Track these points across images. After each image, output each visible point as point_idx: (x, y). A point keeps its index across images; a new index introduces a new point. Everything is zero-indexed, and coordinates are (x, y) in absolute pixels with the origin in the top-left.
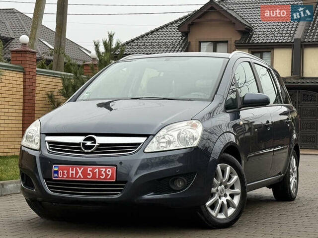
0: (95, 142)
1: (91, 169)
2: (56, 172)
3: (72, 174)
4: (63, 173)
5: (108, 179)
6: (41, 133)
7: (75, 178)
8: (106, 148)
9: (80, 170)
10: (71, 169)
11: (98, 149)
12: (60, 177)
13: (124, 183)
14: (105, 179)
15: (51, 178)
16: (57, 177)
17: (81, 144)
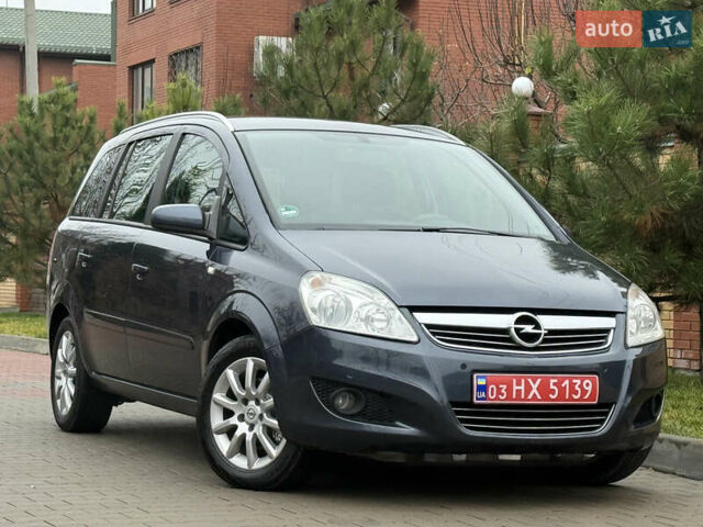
0: (538, 326)
1: (556, 381)
2: (482, 388)
3: (519, 391)
4: (499, 390)
5: (586, 400)
6: (399, 307)
7: (526, 399)
8: (559, 338)
9: (534, 383)
10: (515, 381)
11: (545, 341)
12: (492, 397)
13: (609, 406)
14: (581, 399)
15: (468, 400)
16: (482, 399)
17: (513, 331)
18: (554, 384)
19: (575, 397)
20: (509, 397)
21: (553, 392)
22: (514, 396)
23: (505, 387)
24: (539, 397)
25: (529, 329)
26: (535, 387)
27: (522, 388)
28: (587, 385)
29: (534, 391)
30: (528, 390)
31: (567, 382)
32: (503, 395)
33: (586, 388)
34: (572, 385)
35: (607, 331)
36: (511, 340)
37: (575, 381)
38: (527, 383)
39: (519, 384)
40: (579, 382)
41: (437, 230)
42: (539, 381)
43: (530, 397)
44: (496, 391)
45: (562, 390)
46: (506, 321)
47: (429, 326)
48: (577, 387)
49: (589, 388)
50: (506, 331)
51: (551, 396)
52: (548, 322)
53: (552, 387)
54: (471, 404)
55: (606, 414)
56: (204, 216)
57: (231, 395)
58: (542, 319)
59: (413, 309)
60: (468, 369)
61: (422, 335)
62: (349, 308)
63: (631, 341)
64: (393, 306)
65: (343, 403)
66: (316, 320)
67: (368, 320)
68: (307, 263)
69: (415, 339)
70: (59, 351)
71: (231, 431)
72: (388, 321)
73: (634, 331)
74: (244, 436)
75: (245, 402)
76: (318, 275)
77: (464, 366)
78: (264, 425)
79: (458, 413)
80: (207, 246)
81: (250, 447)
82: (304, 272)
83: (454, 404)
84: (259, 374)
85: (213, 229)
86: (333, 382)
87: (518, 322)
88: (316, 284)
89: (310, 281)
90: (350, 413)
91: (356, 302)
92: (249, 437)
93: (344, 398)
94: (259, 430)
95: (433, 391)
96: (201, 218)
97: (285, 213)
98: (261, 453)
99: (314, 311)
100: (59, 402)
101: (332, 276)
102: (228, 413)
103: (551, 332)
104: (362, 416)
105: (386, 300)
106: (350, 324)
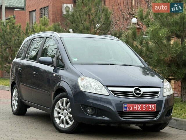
0: (140, 91)
1: (145, 105)
2: (126, 108)
4: (130, 108)
5: (153, 110)
6: (104, 86)
7: (137, 110)
8: (146, 94)
9: (139, 106)
10: (134, 105)
11: (142, 95)
12: (128, 110)
13: (159, 112)
14: (151, 110)
15: (122, 110)
16: (126, 110)
17: (134, 92)
18: (144, 106)
19: (150, 110)
20: (133, 110)
21: (144, 108)
22: (134, 110)
23: (132, 107)
24: (141, 110)
25: (138, 92)
26: (139, 107)
27: (136, 107)
28: (153, 106)
29: (139, 108)
30: (138, 108)
31: (148, 106)
32: (131, 109)
33: (153, 107)
34: (149, 107)
35: (158, 92)
36: (133, 95)
37: (150, 105)
38: (137, 106)
39: (135, 106)
40: (151, 106)
41: (114, 65)
42: (141, 105)
43: (138, 110)
44: (129, 108)
45: (146, 108)
46: (132, 90)
47: (112, 91)
48: (150, 107)
49: (154, 107)
50: (132, 92)
51: (144, 110)
52: (143, 90)
53: (144, 107)
54: (123, 112)
55: (158, 114)
56: (52, 60)
57: (60, 108)
58: (141, 89)
59: (108, 86)
60: (122, 102)
61: (110, 93)
62: (91, 86)
63: (165, 95)
64: (103, 86)
65: (89, 111)
66: (82, 89)
67: (96, 89)
68: (80, 74)
69: (108, 94)
70: (13, 94)
71: (60, 118)
72: (101, 89)
73: (165, 92)
74: (63, 119)
75: (63, 110)
76: (83, 77)
77: (121, 102)
78: (68, 116)
79: (119, 114)
80: (53, 68)
81: (65, 122)
82: (79, 76)
83: (118, 112)
84: (67, 103)
85: (55, 64)
86: (86, 106)
87: (135, 90)
88: (82, 79)
89: (81, 78)
90: (91, 114)
91: (93, 84)
92: (64, 119)
93: (89, 110)
94: (67, 117)
95: (113, 108)
96: (52, 61)
97: (74, 60)
98: (68, 123)
99: (82, 86)
100: (13, 107)
101: (86, 77)
102: (59, 113)
103: (144, 92)
104: (94, 114)
105: (101, 84)
106: (91, 90)
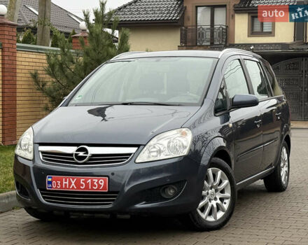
0: (87, 153)
2: (50, 183)
5: (101, 190)
12: (54, 187)
14: (98, 189)
16: (50, 188)
17: (74, 155)
18: (83, 182)
19: (95, 188)
20: (62, 187)
21: (82, 185)
23: (59, 182)
24: (75, 188)
27: (67, 183)
28: (101, 182)
29: (73, 184)
30: (70, 184)
31: (90, 181)
32: (59, 186)
36: (73, 159)
37: (94, 180)
40: (97, 181)
42: (75, 179)
43: (71, 188)
44: (55, 184)
46: (72, 150)
48: (95, 183)
50: (71, 155)
51: (82, 188)
54: (45, 190)
58: (90, 149)
69: (32, 158)
103: (93, 155)
